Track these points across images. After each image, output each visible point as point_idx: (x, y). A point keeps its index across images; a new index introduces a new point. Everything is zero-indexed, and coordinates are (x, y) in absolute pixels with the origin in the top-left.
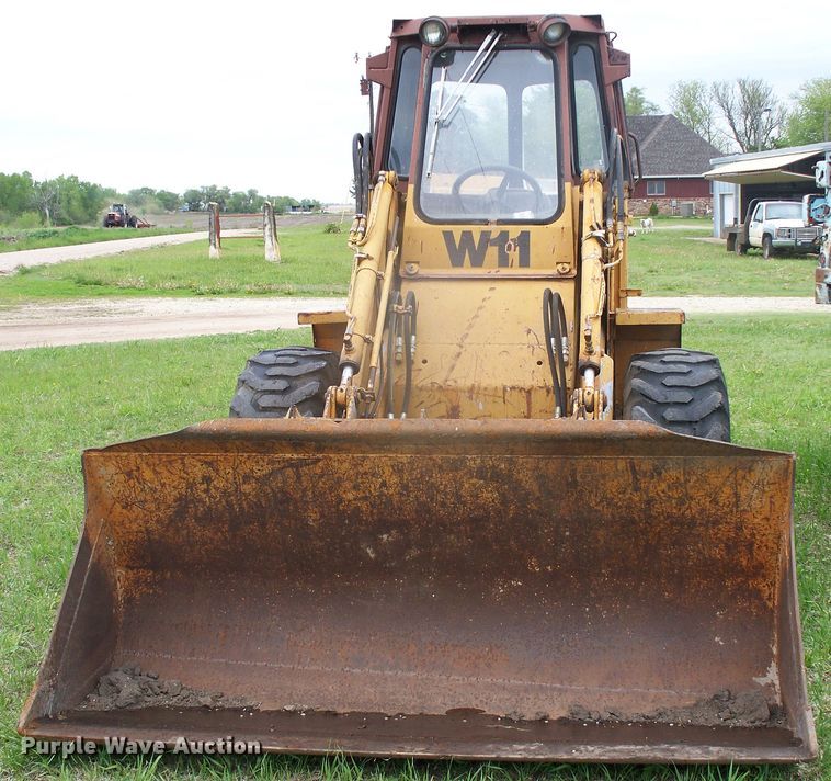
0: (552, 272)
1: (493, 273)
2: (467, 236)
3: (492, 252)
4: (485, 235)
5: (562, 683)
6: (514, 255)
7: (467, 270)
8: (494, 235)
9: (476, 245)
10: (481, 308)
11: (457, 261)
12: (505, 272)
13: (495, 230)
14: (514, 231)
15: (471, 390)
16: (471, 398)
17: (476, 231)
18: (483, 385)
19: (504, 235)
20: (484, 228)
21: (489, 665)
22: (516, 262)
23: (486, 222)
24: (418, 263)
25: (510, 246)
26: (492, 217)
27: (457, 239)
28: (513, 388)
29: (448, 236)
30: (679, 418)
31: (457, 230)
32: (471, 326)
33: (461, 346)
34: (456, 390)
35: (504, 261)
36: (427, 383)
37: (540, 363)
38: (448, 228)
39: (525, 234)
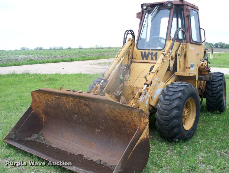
1: (150, 62)
2: (145, 52)
3: (150, 56)
4: (149, 53)
5: (102, 154)
6: (154, 57)
7: (145, 61)
8: (150, 53)
9: (147, 55)
10: (145, 69)
11: (143, 59)
12: (152, 61)
13: (151, 52)
14: (154, 52)
15: (136, 88)
16: (136, 89)
17: (147, 51)
18: (139, 87)
19: (152, 53)
20: (149, 51)
21: (92, 147)
22: (154, 59)
23: (149, 50)
24: (135, 58)
25: (153, 55)
26: (151, 49)
29: (142, 53)
30: (168, 99)
31: (143, 51)
32: (141, 73)
33: (138, 78)
34: (133, 87)
35: (152, 59)
36: (128, 85)
38: (141, 51)
39: (157, 53)
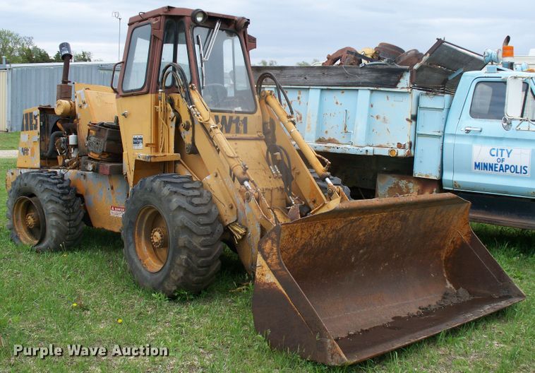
0: (256, 136)
1: (234, 136)
2: (224, 118)
3: (234, 126)
4: (231, 118)
6: (242, 128)
8: (234, 118)
9: (227, 122)
12: (239, 136)
13: (235, 116)
14: (242, 116)
17: (227, 115)
19: (238, 118)
22: (242, 131)
23: (231, 112)
25: (240, 124)
26: (233, 110)
27: (220, 119)
28: (266, 189)
29: (217, 117)
31: (220, 115)
35: (238, 131)
37: (270, 177)
38: (216, 114)
39: (246, 118)
